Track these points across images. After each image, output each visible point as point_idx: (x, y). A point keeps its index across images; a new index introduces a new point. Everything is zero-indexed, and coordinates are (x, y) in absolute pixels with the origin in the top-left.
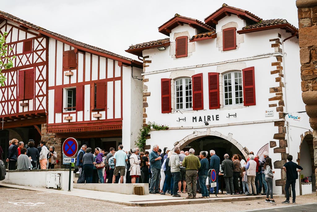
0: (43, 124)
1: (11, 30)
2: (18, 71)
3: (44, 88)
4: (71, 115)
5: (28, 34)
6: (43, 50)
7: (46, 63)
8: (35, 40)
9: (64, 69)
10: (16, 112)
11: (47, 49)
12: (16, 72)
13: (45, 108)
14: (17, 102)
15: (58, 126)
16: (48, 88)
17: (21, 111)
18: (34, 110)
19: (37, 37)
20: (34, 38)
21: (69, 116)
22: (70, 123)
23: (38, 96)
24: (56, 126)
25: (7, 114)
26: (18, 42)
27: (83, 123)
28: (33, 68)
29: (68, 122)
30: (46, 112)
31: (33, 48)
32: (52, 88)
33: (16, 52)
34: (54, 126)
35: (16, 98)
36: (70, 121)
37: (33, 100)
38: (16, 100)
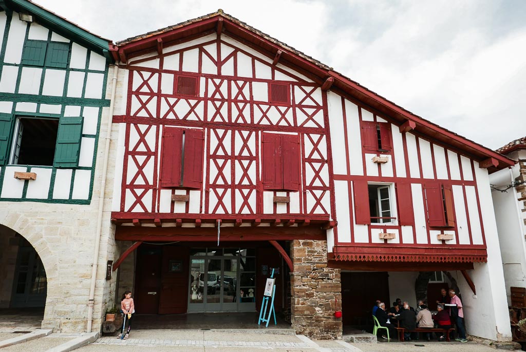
0: (296, 240)
1: (234, 55)
2: (260, 132)
3: (325, 174)
4: (389, 231)
5: (276, 72)
6: (318, 108)
7: (325, 131)
8: (296, 87)
9: (365, 149)
10: (255, 213)
11: (325, 107)
12: (254, 133)
13: (329, 212)
14: (257, 191)
15: (361, 249)
16: (332, 177)
17: (268, 209)
18: (303, 213)
19: (301, 83)
20: (293, 84)
21: (385, 232)
22: (386, 244)
23: (311, 188)
24: (358, 248)
25: (230, 212)
26: (254, 79)
27: (415, 246)
28: (296, 134)
29: (383, 242)
30: (331, 220)
31: (291, 98)
32: (341, 178)
33: (251, 97)
34: (352, 248)
35: (254, 183)
36: (388, 242)
37: (298, 193)
38: (254, 187)
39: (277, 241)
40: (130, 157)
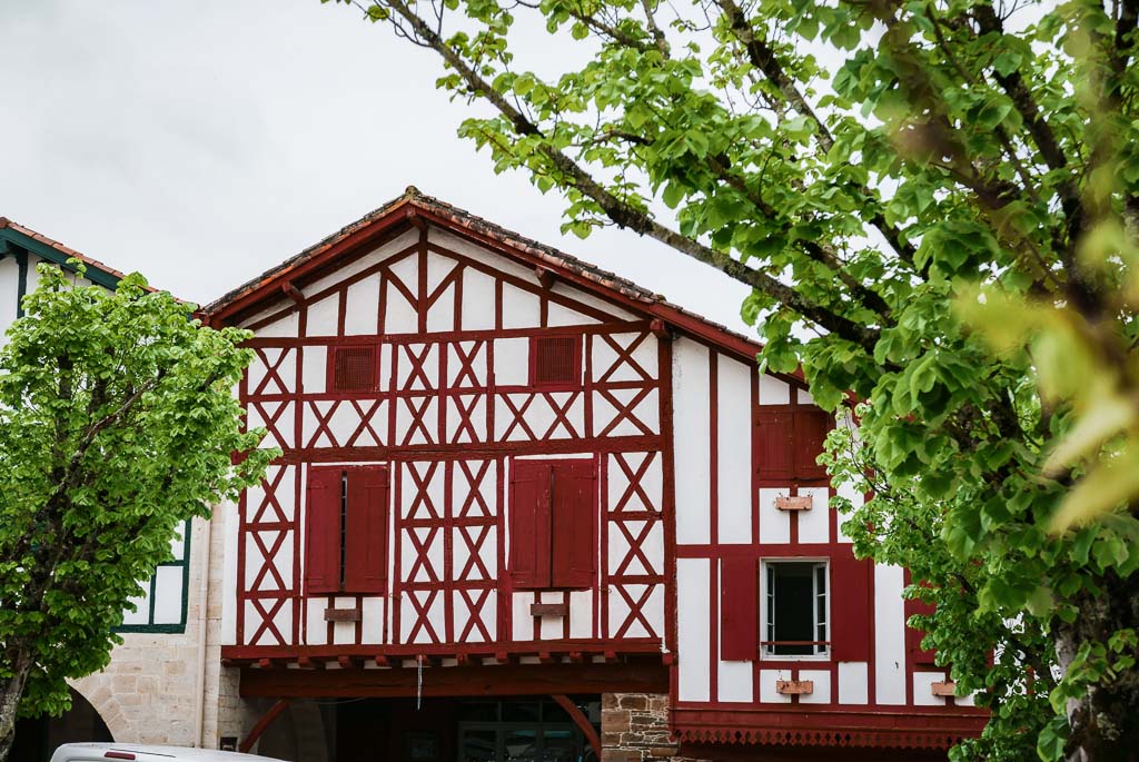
0: (610, 695)
1: (456, 277)
2: (506, 460)
3: (654, 547)
4: (804, 675)
5: (552, 305)
6: (646, 384)
7: (660, 443)
8: (597, 339)
9: (762, 476)
10: (494, 638)
11: (665, 383)
12: (493, 463)
13: (661, 633)
14: (499, 595)
15: (732, 715)
16: (673, 551)
17: (522, 631)
18: (600, 636)
19: (609, 326)
20: (590, 330)
21: (795, 677)
22: (795, 708)
23: (621, 580)
24: (724, 714)
25: (442, 639)
26: (500, 332)
27: (870, 711)
28: (590, 456)
29: (789, 701)
30: (664, 650)
31: (584, 369)
32: (694, 551)
33: (491, 376)
34: (712, 715)
35: (494, 575)
36: (801, 701)
37: (590, 592)
38: (494, 584)
39: (568, 696)
40: (249, 535)
